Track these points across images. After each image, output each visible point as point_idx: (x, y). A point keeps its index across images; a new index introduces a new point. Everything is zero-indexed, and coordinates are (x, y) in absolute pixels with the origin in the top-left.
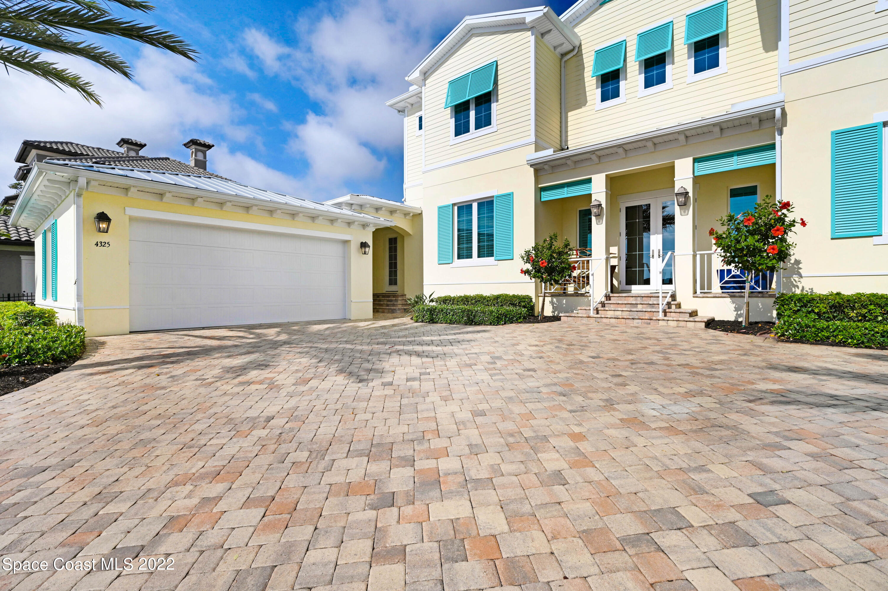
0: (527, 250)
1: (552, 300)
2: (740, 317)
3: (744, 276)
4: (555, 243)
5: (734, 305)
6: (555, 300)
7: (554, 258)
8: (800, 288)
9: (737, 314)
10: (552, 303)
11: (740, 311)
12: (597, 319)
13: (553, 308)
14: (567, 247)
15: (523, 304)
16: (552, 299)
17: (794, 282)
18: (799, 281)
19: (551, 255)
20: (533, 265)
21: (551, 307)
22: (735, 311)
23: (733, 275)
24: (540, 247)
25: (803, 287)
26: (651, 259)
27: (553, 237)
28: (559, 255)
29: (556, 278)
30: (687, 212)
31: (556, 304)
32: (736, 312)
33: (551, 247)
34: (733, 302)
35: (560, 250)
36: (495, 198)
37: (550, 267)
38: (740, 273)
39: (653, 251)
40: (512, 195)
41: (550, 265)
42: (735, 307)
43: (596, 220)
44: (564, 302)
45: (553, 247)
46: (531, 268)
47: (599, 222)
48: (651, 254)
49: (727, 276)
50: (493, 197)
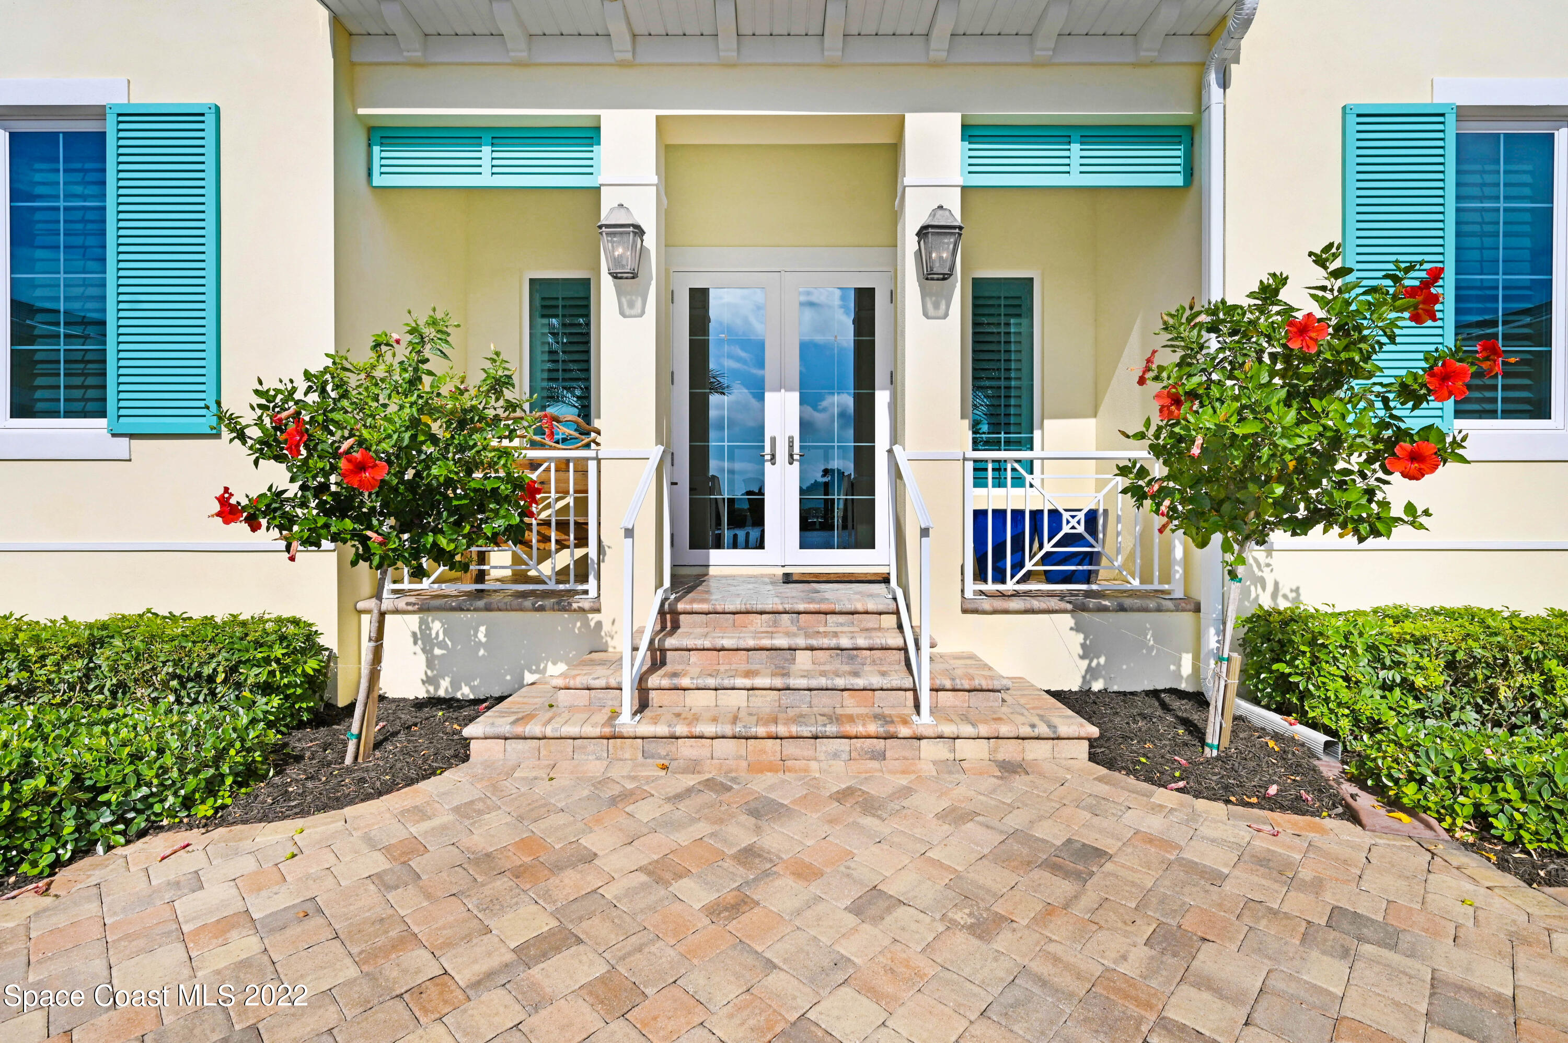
0: (270, 384)
1: (424, 626)
2: (1096, 679)
3: (1096, 540)
4: (435, 364)
5: (1080, 637)
6: (436, 626)
7: (434, 440)
8: (1270, 588)
9: (1089, 669)
10: (423, 638)
11: (1098, 658)
12: (651, 746)
13: (430, 664)
14: (499, 395)
15: (254, 675)
16: (422, 622)
17: (1255, 569)
18: (1268, 565)
19: (414, 423)
20: (299, 471)
21: (422, 658)
22: (1082, 657)
23: (1066, 535)
24: (353, 380)
25: (1276, 584)
26: (768, 465)
27: (430, 332)
28: (462, 424)
29: (443, 542)
30: (943, 306)
31: (442, 645)
32: (1086, 662)
33: (414, 381)
34: (1077, 628)
35: (467, 401)
36: (111, 121)
37: (412, 486)
38: (1086, 529)
39: (773, 440)
40: (210, 119)
41: (409, 475)
42: (1083, 646)
43: (619, 293)
44: (481, 636)
45: (427, 380)
46: (293, 490)
47: (631, 305)
48: (768, 450)
49: (1050, 540)
50: (99, 112)
